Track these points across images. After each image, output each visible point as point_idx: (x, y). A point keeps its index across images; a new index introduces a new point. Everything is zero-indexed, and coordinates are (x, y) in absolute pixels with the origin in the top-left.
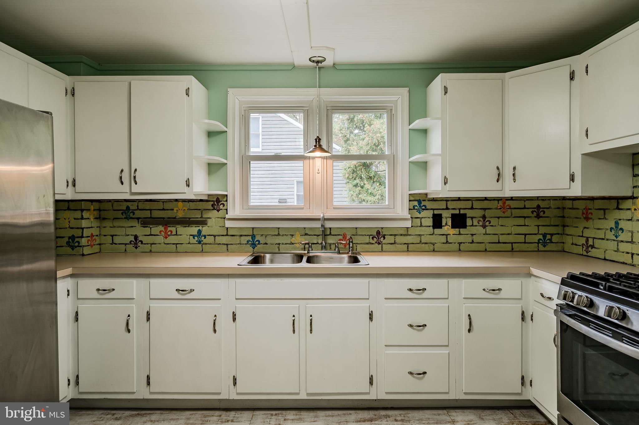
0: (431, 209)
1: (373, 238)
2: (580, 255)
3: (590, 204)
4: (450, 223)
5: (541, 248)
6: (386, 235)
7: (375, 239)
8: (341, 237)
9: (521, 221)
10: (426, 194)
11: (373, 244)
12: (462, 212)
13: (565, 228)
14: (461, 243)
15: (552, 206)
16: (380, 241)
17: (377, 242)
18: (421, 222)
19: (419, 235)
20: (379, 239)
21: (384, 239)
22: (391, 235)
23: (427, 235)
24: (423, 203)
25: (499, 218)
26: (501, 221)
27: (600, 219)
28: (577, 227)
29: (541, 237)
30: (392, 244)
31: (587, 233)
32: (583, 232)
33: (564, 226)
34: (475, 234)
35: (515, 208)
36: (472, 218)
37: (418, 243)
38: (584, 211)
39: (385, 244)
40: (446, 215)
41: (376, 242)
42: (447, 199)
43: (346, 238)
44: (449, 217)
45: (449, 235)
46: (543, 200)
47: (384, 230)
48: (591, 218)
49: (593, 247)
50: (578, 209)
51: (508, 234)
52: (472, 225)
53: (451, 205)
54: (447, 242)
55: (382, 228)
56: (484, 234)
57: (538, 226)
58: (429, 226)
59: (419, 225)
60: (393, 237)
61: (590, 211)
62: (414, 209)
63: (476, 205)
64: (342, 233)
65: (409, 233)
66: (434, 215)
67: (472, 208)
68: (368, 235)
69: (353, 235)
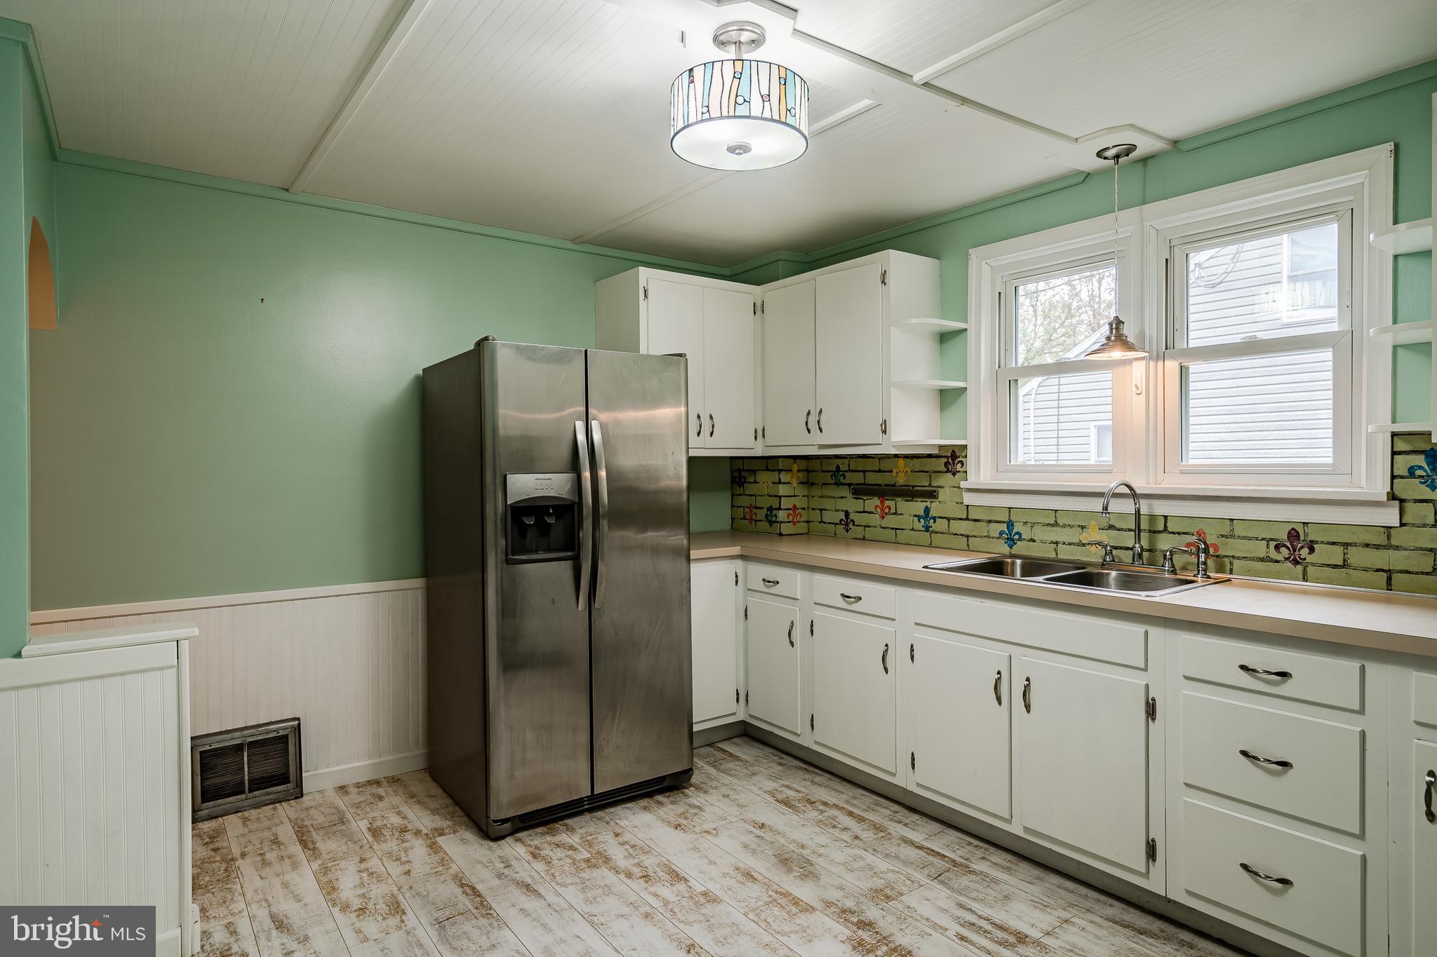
1: (1277, 547)
6: (1317, 542)
7: (1283, 549)
11: (1277, 561)
16: (1299, 558)
17: (1290, 557)
19: (1430, 550)
20: (1294, 551)
21: (1309, 553)
22: (1333, 543)
30: (1335, 566)
37: (1428, 574)
39: (1313, 564)
41: (1287, 559)
47: (1309, 529)
55: (1304, 523)
59: (1431, 520)
60: (1339, 549)
62: (1411, 475)
64: (1194, 530)
65: (1395, 543)
68: (1263, 539)
69: (1222, 536)
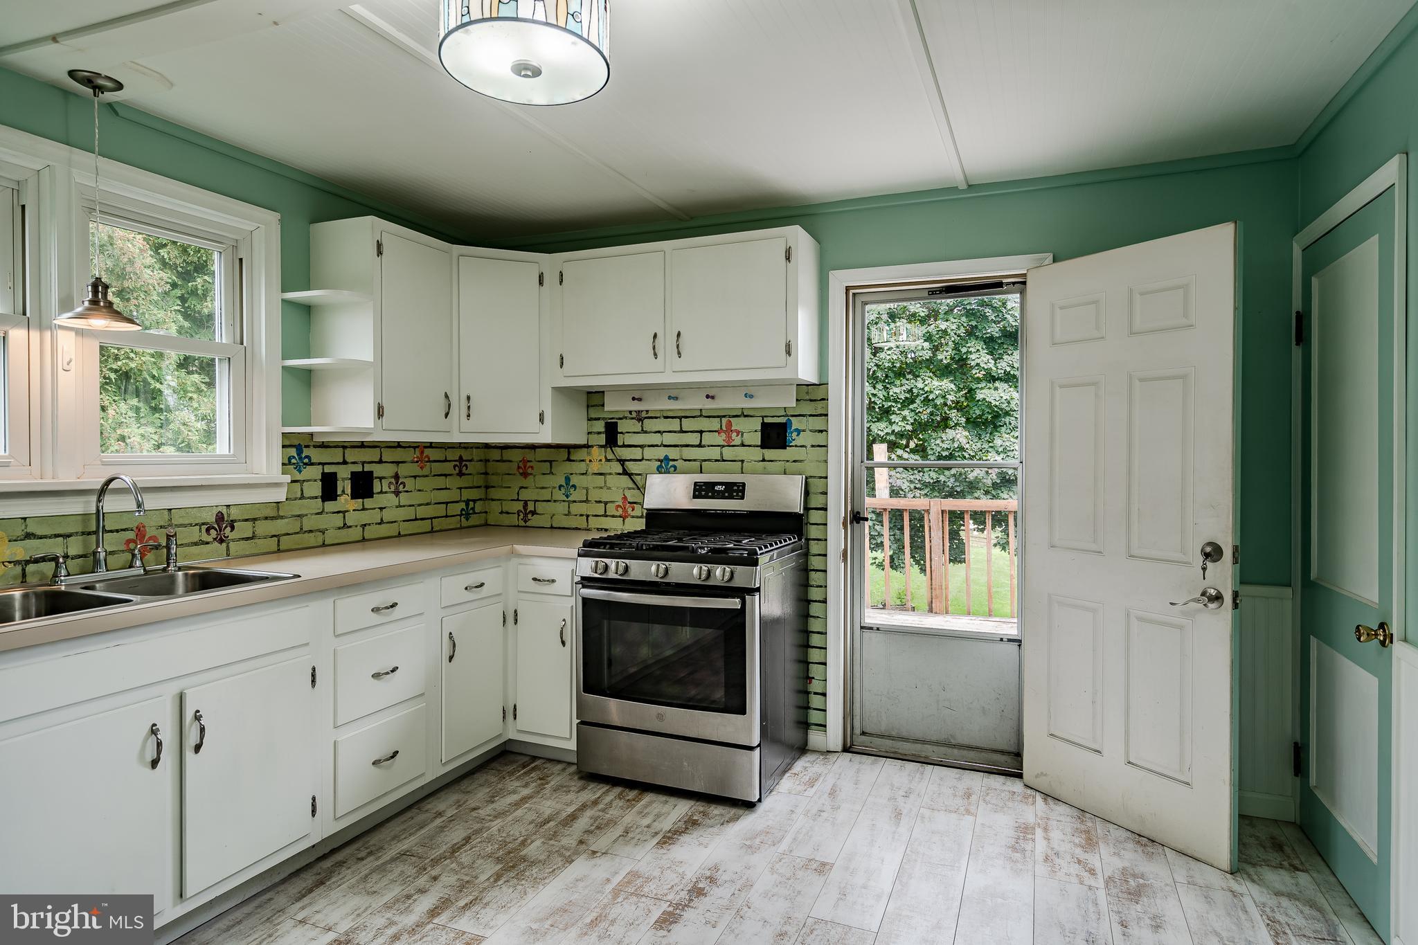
0: (319, 464)
1: (208, 530)
2: (515, 526)
3: (529, 455)
4: (349, 491)
5: (465, 523)
7: (213, 532)
8: (131, 535)
9: (441, 482)
10: (311, 434)
11: (207, 543)
12: (367, 468)
13: (488, 490)
14: (365, 525)
15: (475, 459)
16: (224, 536)
17: (217, 537)
18: (302, 490)
19: (299, 516)
20: (220, 531)
21: (231, 531)
22: (246, 520)
23: (312, 514)
24: (306, 452)
25: (415, 477)
26: (420, 483)
27: (544, 474)
28: (510, 487)
29: (463, 505)
30: (247, 539)
31: (524, 495)
32: (518, 494)
33: (487, 487)
34: (385, 508)
35: (435, 461)
36: (381, 479)
37: (297, 533)
38: (521, 464)
39: (233, 540)
40: (344, 473)
41: (215, 539)
42: (345, 444)
43: (144, 536)
44: (346, 479)
45: (348, 511)
46: (465, 448)
47: (233, 511)
48: (531, 474)
49: (534, 513)
50: (511, 461)
51: (428, 504)
52: (381, 492)
53: (351, 455)
54: (345, 524)
55: (227, 506)
56: (397, 507)
57: (460, 488)
58: (316, 498)
59: (299, 495)
60: (250, 524)
61: (529, 464)
62: (290, 463)
63: (388, 455)
64: (134, 526)
65: (281, 513)
66: (323, 474)
67: (380, 462)
68: (196, 525)
69: (161, 527)
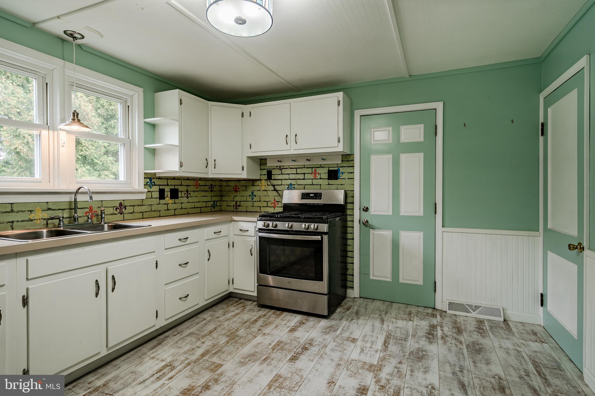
0: (158, 185)
1: (116, 209)
2: (233, 211)
4: (169, 196)
6: (126, 206)
7: (118, 210)
8: (87, 210)
9: (204, 194)
10: (155, 174)
11: (116, 214)
12: (176, 187)
13: (222, 197)
14: (175, 209)
15: (217, 185)
16: (122, 212)
18: (152, 195)
19: (150, 205)
20: (121, 210)
22: (131, 206)
23: (155, 204)
24: (153, 180)
25: (194, 191)
26: (196, 194)
27: (243, 191)
28: (230, 196)
29: (212, 203)
30: (131, 213)
31: (236, 199)
32: (233, 199)
33: (222, 196)
34: (183, 203)
35: (202, 186)
36: (181, 192)
37: (150, 211)
38: (235, 187)
39: (126, 214)
40: (167, 189)
41: (119, 213)
42: (168, 178)
43: (92, 211)
44: (168, 191)
45: (169, 204)
46: (213, 181)
47: (125, 202)
48: (238, 191)
49: (239, 206)
50: (231, 186)
51: (199, 202)
52: (182, 197)
53: (170, 182)
54: (168, 209)
55: (123, 200)
56: (187, 203)
57: (211, 196)
58: (157, 198)
59: (150, 197)
60: (132, 207)
61: (238, 187)
62: (147, 184)
63: (184, 182)
64: (88, 207)
65: (144, 204)
66: (160, 189)
67: (181, 185)
68: (112, 207)
69: (99, 207)
